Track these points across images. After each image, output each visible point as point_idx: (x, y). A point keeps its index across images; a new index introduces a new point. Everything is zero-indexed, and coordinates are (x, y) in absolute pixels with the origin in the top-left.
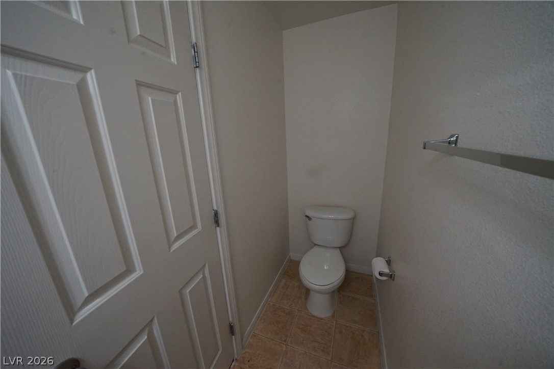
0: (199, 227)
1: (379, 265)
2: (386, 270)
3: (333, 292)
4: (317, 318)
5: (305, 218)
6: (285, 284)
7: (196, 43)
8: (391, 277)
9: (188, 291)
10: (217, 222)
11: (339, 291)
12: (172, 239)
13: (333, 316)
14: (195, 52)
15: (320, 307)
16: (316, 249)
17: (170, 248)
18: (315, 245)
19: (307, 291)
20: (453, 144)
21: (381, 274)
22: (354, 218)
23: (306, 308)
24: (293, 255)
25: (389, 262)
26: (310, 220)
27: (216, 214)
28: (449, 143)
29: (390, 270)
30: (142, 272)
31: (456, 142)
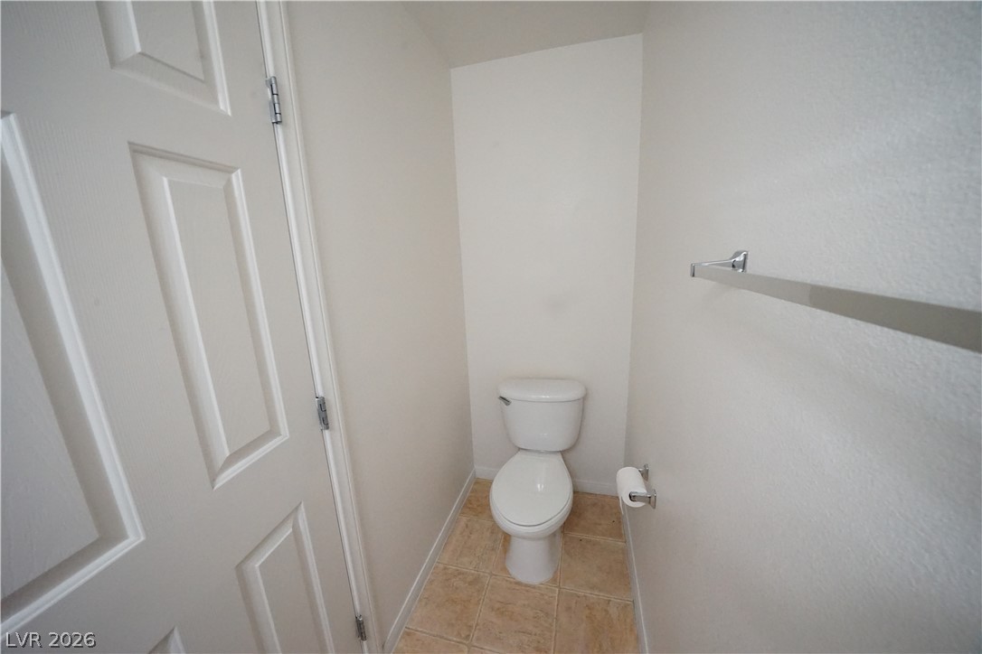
0: (282, 433)
1: (628, 482)
2: (641, 490)
3: (554, 535)
4: (526, 585)
5: (499, 401)
6: (467, 526)
7: (275, 78)
8: (650, 503)
9: (257, 565)
10: (324, 421)
11: (563, 532)
12: (220, 462)
13: (554, 580)
14: (273, 94)
15: (530, 566)
16: (519, 457)
17: (213, 481)
18: (520, 449)
19: (507, 538)
20: (739, 267)
21: (632, 497)
22: (584, 399)
23: (505, 569)
24: (480, 470)
25: (645, 475)
26: (507, 405)
27: (322, 407)
28: (733, 266)
29: (648, 487)
30: (142, 538)
31: (744, 265)
